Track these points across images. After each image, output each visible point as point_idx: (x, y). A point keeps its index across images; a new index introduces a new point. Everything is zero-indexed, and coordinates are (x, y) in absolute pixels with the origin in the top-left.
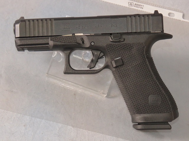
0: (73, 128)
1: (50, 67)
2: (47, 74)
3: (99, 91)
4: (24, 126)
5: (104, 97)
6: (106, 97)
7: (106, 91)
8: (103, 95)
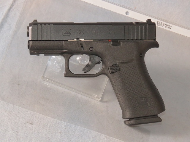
3: (94, 95)
5: (98, 101)
7: (100, 96)
8: (97, 99)
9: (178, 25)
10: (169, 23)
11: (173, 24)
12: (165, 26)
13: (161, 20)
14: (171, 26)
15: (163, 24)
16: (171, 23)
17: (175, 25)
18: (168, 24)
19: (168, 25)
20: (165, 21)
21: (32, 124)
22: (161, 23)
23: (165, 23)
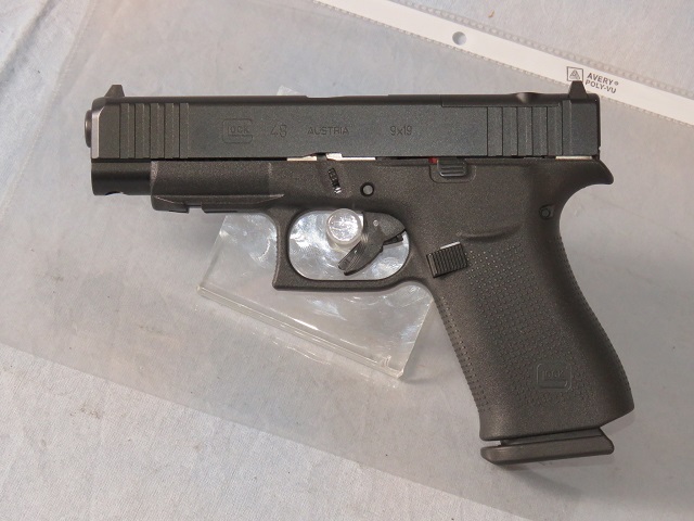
0: (359, 470)
1: (214, 262)
2: (202, 285)
3: (379, 355)
4: (197, 447)
5: (394, 377)
6: (402, 378)
8: (391, 371)
9: (641, 79)
10: (609, 71)
11: (623, 76)
12: (596, 81)
13: (581, 62)
14: (617, 83)
15: (586, 75)
16: (616, 73)
17: (630, 78)
18: (604, 75)
19: (605, 80)
20: (595, 67)
21: (98, 416)
22: (580, 72)
23: (595, 72)
